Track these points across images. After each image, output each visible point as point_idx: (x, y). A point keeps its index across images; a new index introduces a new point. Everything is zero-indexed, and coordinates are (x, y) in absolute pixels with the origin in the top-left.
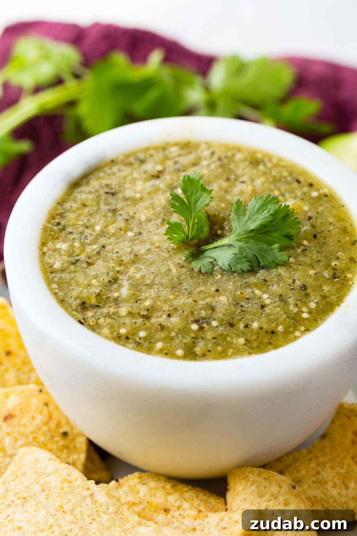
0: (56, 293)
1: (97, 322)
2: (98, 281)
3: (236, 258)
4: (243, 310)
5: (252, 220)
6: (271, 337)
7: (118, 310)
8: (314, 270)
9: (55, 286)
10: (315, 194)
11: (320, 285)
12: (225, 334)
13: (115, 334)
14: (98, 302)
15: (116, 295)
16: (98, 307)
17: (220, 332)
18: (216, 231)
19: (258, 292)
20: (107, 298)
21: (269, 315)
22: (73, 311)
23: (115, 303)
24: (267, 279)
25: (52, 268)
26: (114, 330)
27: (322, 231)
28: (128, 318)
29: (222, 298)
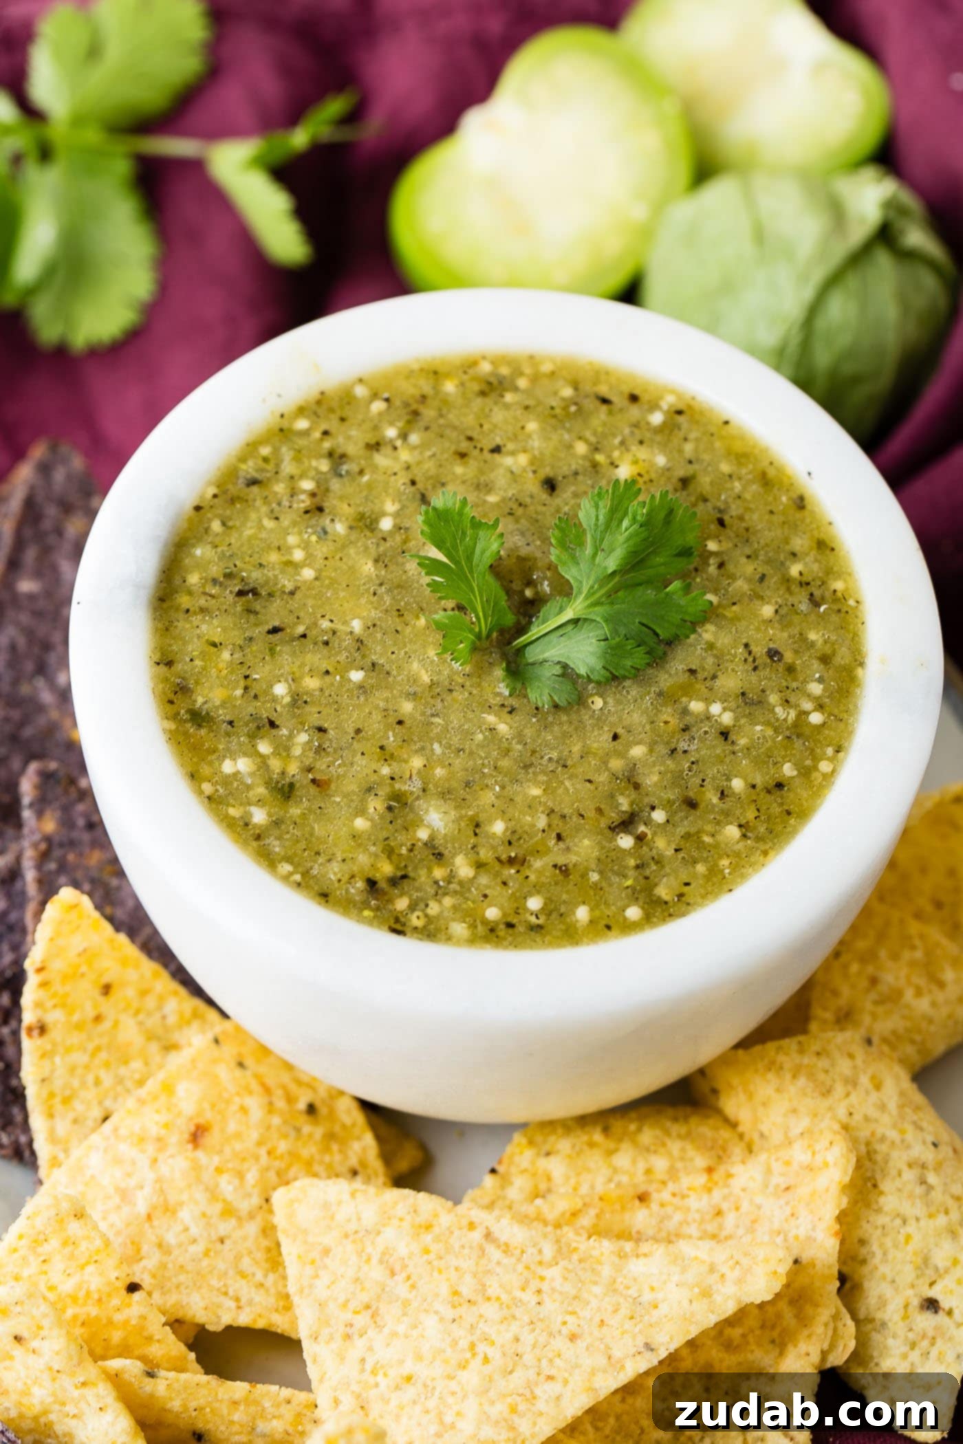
0: (299, 885)
1: (427, 916)
2: (367, 819)
3: (611, 648)
4: (693, 759)
5: (603, 550)
6: (782, 797)
7: (451, 871)
8: (768, 603)
9: (286, 868)
10: (657, 418)
11: (801, 634)
12: (693, 830)
13: (481, 929)
14: (397, 868)
15: (423, 834)
16: (405, 881)
17: (681, 831)
18: (522, 592)
19: (696, 706)
20: (411, 850)
21: (748, 749)
22: (361, 910)
23: (434, 854)
24: (694, 667)
25: (250, 827)
26: (474, 920)
27: (726, 502)
28: (484, 880)
29: (638, 751)
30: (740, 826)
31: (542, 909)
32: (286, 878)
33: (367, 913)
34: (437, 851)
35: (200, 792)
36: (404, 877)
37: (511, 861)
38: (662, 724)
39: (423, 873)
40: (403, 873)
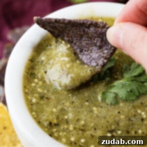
0: (35, 118)
1: (59, 134)
2: (56, 109)
4: (133, 123)
9: (34, 113)
13: (69, 142)
14: (57, 122)
15: (66, 117)
20: (62, 119)
21: (146, 125)
24: (143, 103)
25: (31, 102)
28: (74, 132)
29: (122, 117)
31: (84, 142)
32: (33, 116)
33: (46, 129)
34: (67, 122)
35: (24, 91)
37: (82, 130)
38: (130, 113)
39: (62, 125)
40: (58, 124)
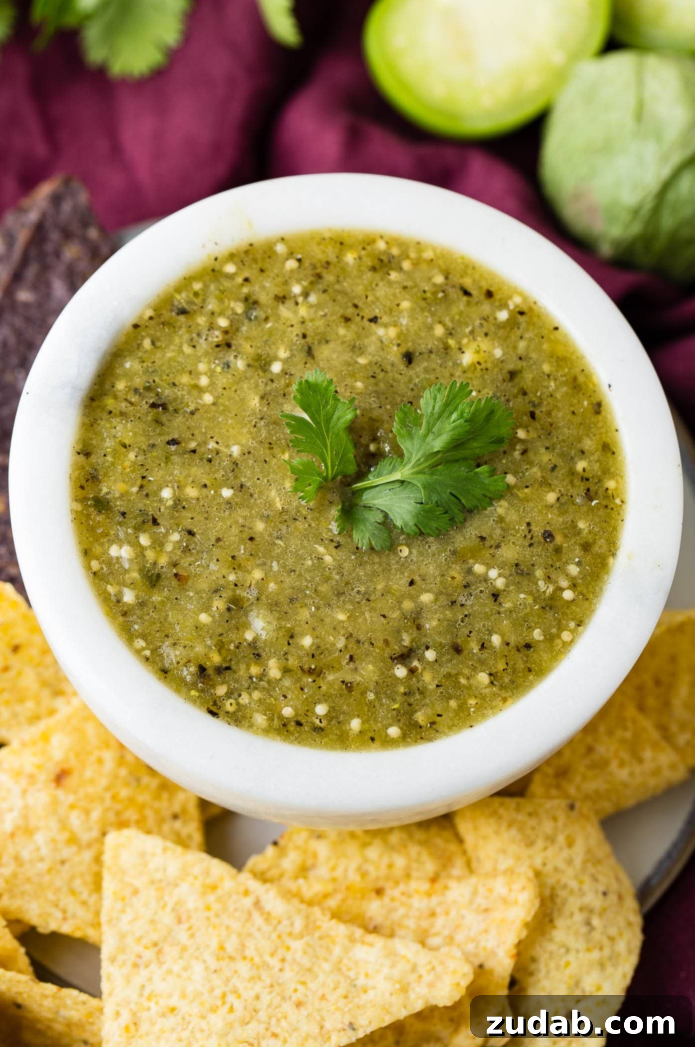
0: (147, 659)
1: (238, 704)
2: (210, 615)
3: (424, 511)
4: (466, 613)
5: (433, 433)
6: (527, 656)
7: (264, 670)
8: (553, 491)
9: (140, 643)
10: (503, 316)
11: (573, 522)
12: (454, 672)
13: (276, 723)
14: (224, 660)
15: (249, 636)
16: (228, 671)
17: (444, 670)
18: (367, 446)
19: (479, 569)
20: (237, 647)
21: (510, 612)
22: (189, 690)
23: (254, 654)
24: (484, 535)
25: (121, 604)
26: (272, 713)
27: (540, 398)
28: (287, 682)
29: (426, 598)
30: (490, 674)
31: (326, 715)
32: (138, 652)
33: (194, 693)
34: (256, 652)
35: (88, 567)
36: (228, 668)
37: (311, 672)
38: (449, 579)
39: (243, 667)
40: (227, 665)
